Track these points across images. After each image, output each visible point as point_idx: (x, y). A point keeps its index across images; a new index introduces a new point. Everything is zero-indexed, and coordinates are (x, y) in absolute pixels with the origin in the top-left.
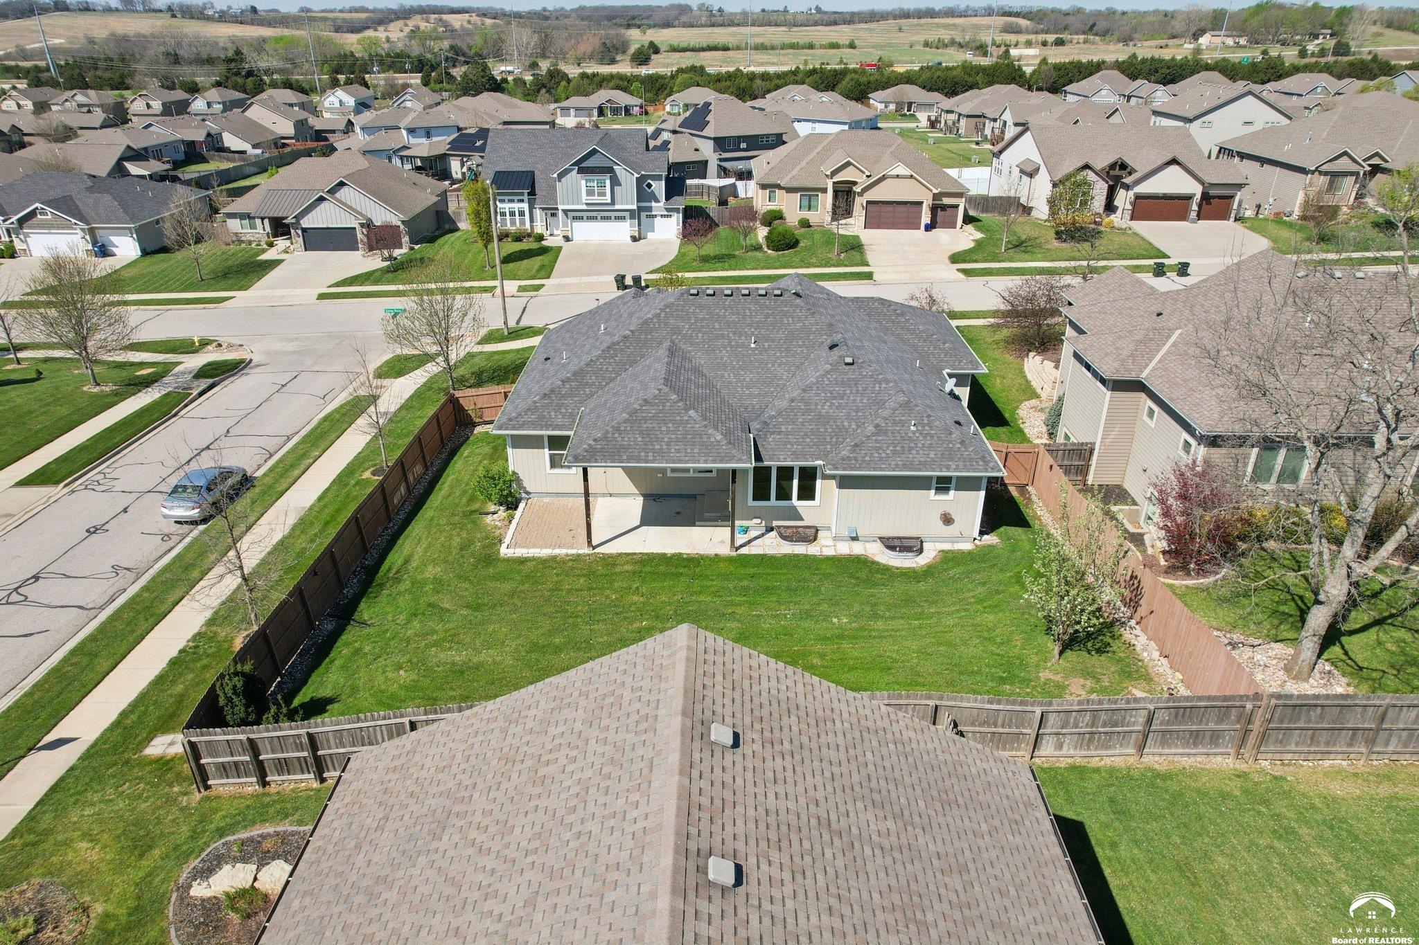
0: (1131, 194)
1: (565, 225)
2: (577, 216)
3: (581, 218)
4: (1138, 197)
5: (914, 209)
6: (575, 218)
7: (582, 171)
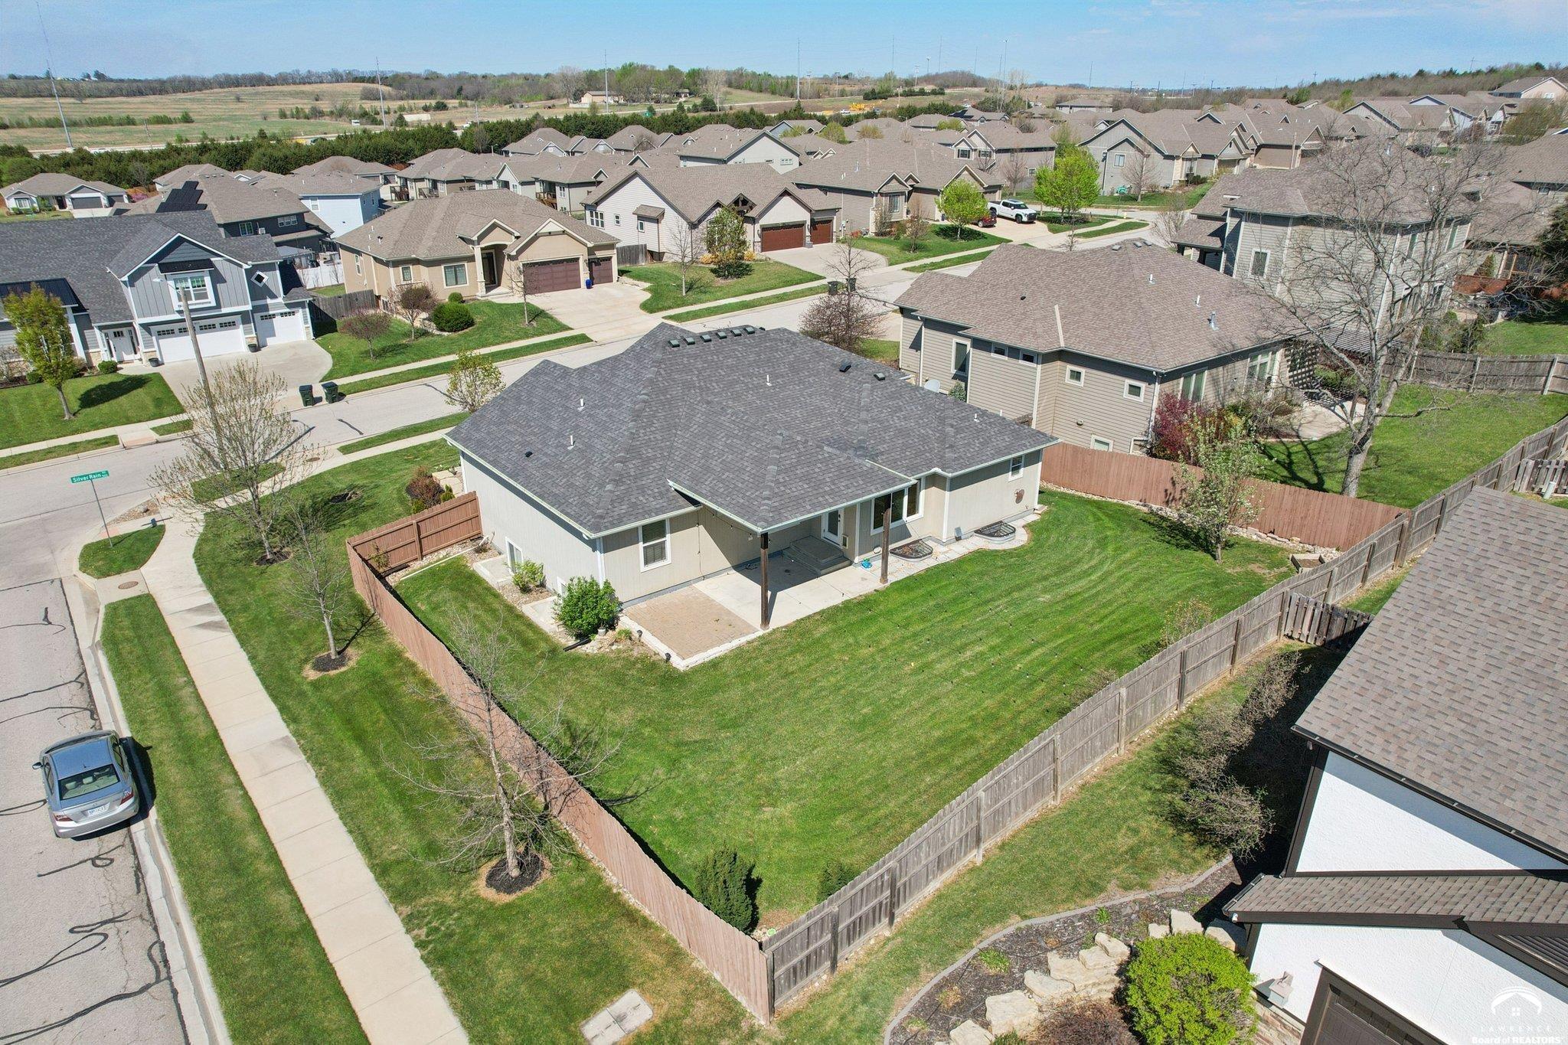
0: (757, 227)
1: (148, 344)
2: (166, 330)
3: (170, 333)
4: (764, 229)
5: (571, 266)
6: (162, 334)
7: (165, 268)
